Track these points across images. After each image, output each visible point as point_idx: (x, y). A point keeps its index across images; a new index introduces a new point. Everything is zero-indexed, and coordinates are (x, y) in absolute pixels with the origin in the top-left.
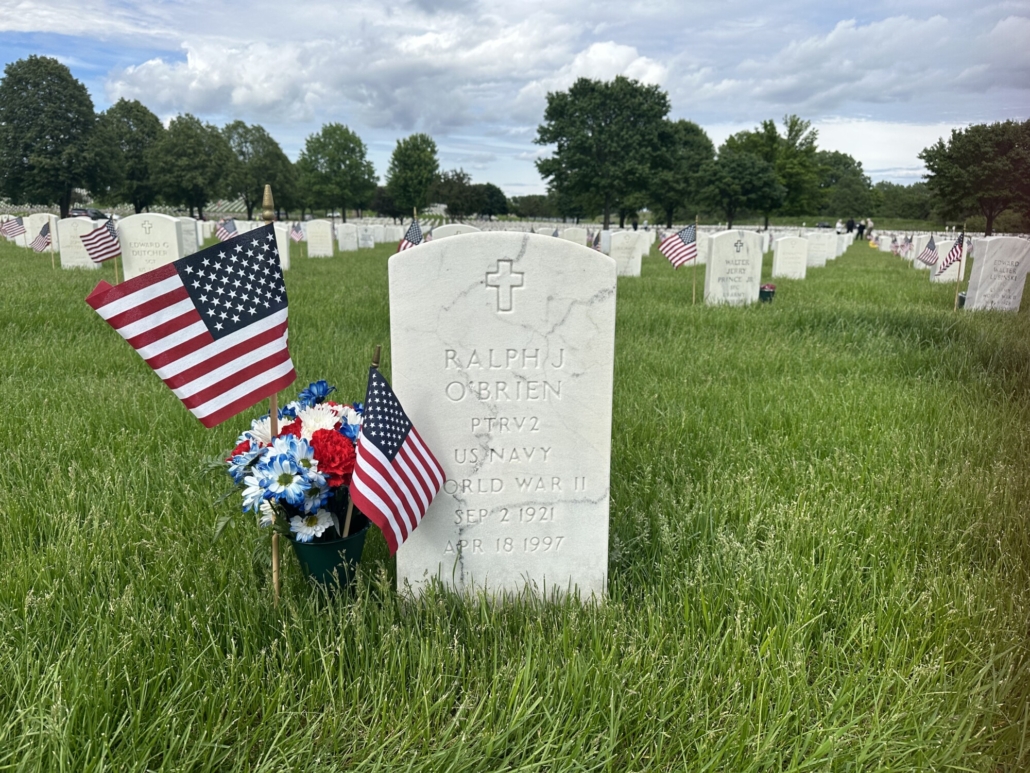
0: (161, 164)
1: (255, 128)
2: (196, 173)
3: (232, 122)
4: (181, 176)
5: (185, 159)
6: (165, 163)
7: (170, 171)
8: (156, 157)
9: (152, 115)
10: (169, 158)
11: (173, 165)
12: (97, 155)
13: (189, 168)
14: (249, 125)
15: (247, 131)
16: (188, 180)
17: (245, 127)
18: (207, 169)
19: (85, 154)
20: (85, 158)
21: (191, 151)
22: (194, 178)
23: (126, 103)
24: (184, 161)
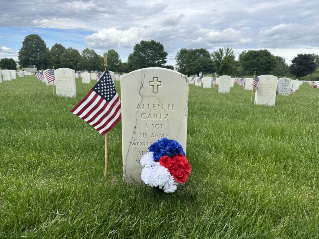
0: (63, 60)
1: (92, 50)
2: (71, 62)
3: (85, 49)
4: (67, 63)
5: (68, 58)
6: (64, 59)
7: (65, 62)
8: (62, 58)
9: (63, 47)
10: (65, 58)
11: (66, 60)
12: (45, 58)
13: (69, 61)
14: (90, 50)
15: (89, 51)
16: (69, 64)
17: (89, 50)
18: (74, 61)
19: (42, 57)
20: (42, 58)
21: (70, 56)
22: (70, 63)
23: (57, 44)
24: (68, 59)
